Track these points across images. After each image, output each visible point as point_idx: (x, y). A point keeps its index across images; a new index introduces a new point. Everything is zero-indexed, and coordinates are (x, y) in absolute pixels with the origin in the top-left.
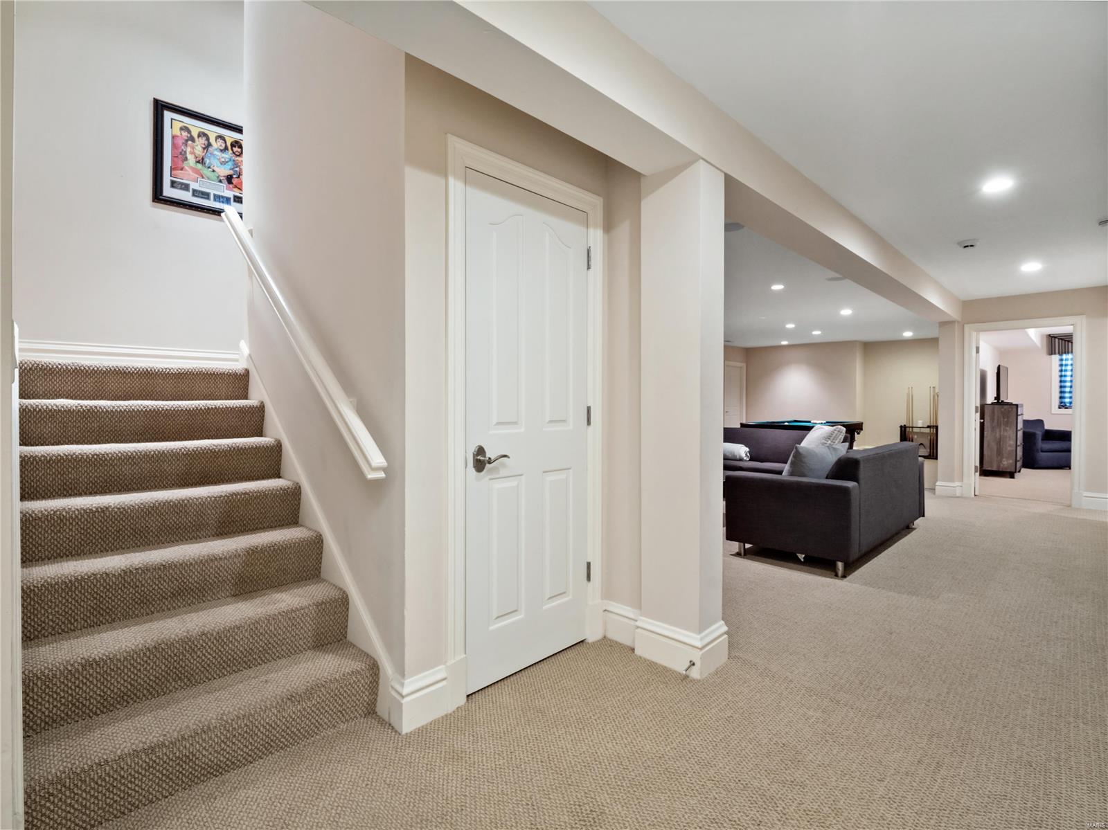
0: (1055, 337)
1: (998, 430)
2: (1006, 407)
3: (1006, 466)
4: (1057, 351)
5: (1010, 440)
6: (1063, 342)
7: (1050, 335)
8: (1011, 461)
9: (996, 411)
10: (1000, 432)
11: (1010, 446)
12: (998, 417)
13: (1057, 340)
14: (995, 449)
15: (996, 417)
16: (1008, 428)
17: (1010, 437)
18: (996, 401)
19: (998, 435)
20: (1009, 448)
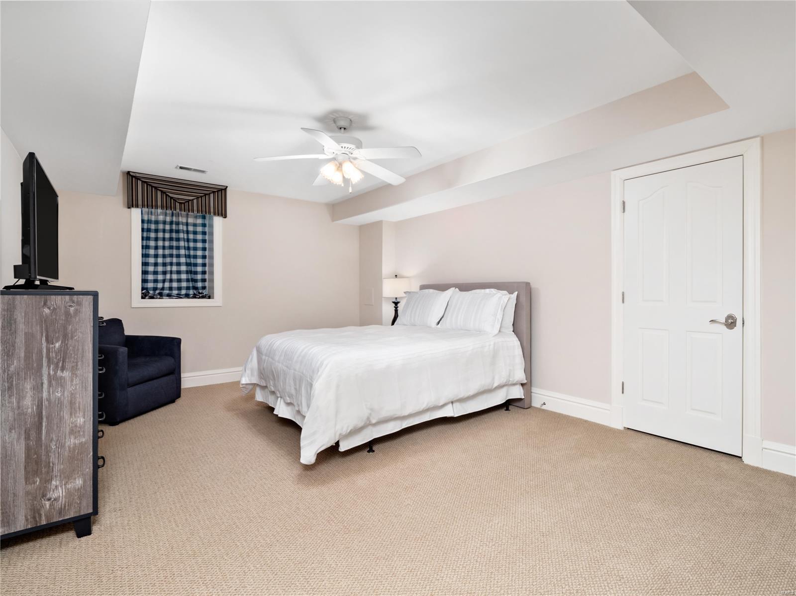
0: (137, 178)
1: (28, 386)
2: (57, 300)
3: (62, 501)
4: (140, 202)
5: (72, 412)
6: (150, 188)
7: (128, 173)
8: (79, 482)
9: (19, 316)
10: (38, 388)
11: (74, 431)
12: (29, 337)
13: (140, 183)
14: (22, 456)
15: (20, 340)
16: (66, 374)
17: (72, 403)
18: (22, 282)
19: (28, 402)
20: (71, 442)
